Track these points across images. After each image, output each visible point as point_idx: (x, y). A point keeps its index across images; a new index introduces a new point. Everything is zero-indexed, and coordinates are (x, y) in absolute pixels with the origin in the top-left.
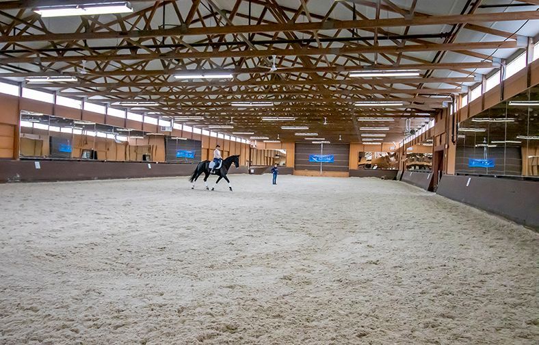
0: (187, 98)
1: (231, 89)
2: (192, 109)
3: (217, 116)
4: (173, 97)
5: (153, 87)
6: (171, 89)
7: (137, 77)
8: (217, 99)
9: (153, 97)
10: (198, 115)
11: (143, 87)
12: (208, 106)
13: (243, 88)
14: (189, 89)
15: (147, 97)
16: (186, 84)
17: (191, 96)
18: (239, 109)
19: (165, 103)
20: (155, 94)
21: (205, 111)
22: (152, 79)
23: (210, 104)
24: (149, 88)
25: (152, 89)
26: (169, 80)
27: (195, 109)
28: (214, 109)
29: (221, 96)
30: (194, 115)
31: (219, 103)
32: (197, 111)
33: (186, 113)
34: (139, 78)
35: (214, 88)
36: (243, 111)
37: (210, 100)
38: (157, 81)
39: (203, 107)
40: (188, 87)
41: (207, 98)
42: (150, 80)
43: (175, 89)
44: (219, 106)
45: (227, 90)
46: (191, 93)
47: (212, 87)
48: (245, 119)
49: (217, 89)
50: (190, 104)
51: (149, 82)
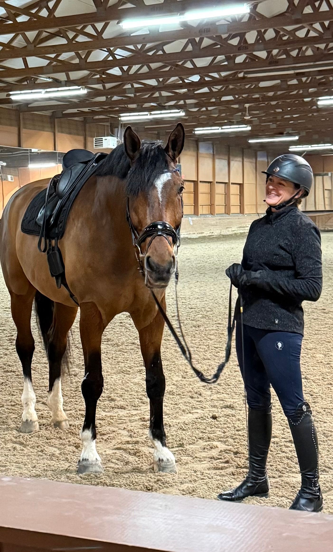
0: (145, 69)
1: (243, 40)
2: (157, 94)
3: (213, 104)
4: (116, 71)
5: (73, 54)
6: (111, 53)
7: (38, 35)
8: (212, 67)
9: (75, 75)
10: (171, 107)
11: (53, 56)
12: (192, 84)
13: (270, 34)
14: (150, 49)
15: (62, 77)
16: (144, 39)
17: (154, 66)
18: (262, 84)
19: (99, 86)
20: (77, 68)
21: (185, 97)
22: (71, 35)
23: (196, 78)
24: (64, 56)
25: (72, 58)
26: (106, 35)
27: (165, 94)
28: (205, 90)
29: (221, 58)
30: (161, 107)
31: (215, 75)
32: (169, 99)
33: (146, 105)
34: (44, 34)
35: (207, 42)
36: (268, 89)
37: (195, 70)
38: (81, 39)
39: (181, 87)
40: (148, 46)
41: (189, 65)
42: (67, 38)
43: (120, 53)
44: (215, 82)
45: (235, 42)
46: (155, 58)
47: (201, 40)
48: (277, 106)
49: (211, 42)
50: (153, 82)
51: (64, 41)
